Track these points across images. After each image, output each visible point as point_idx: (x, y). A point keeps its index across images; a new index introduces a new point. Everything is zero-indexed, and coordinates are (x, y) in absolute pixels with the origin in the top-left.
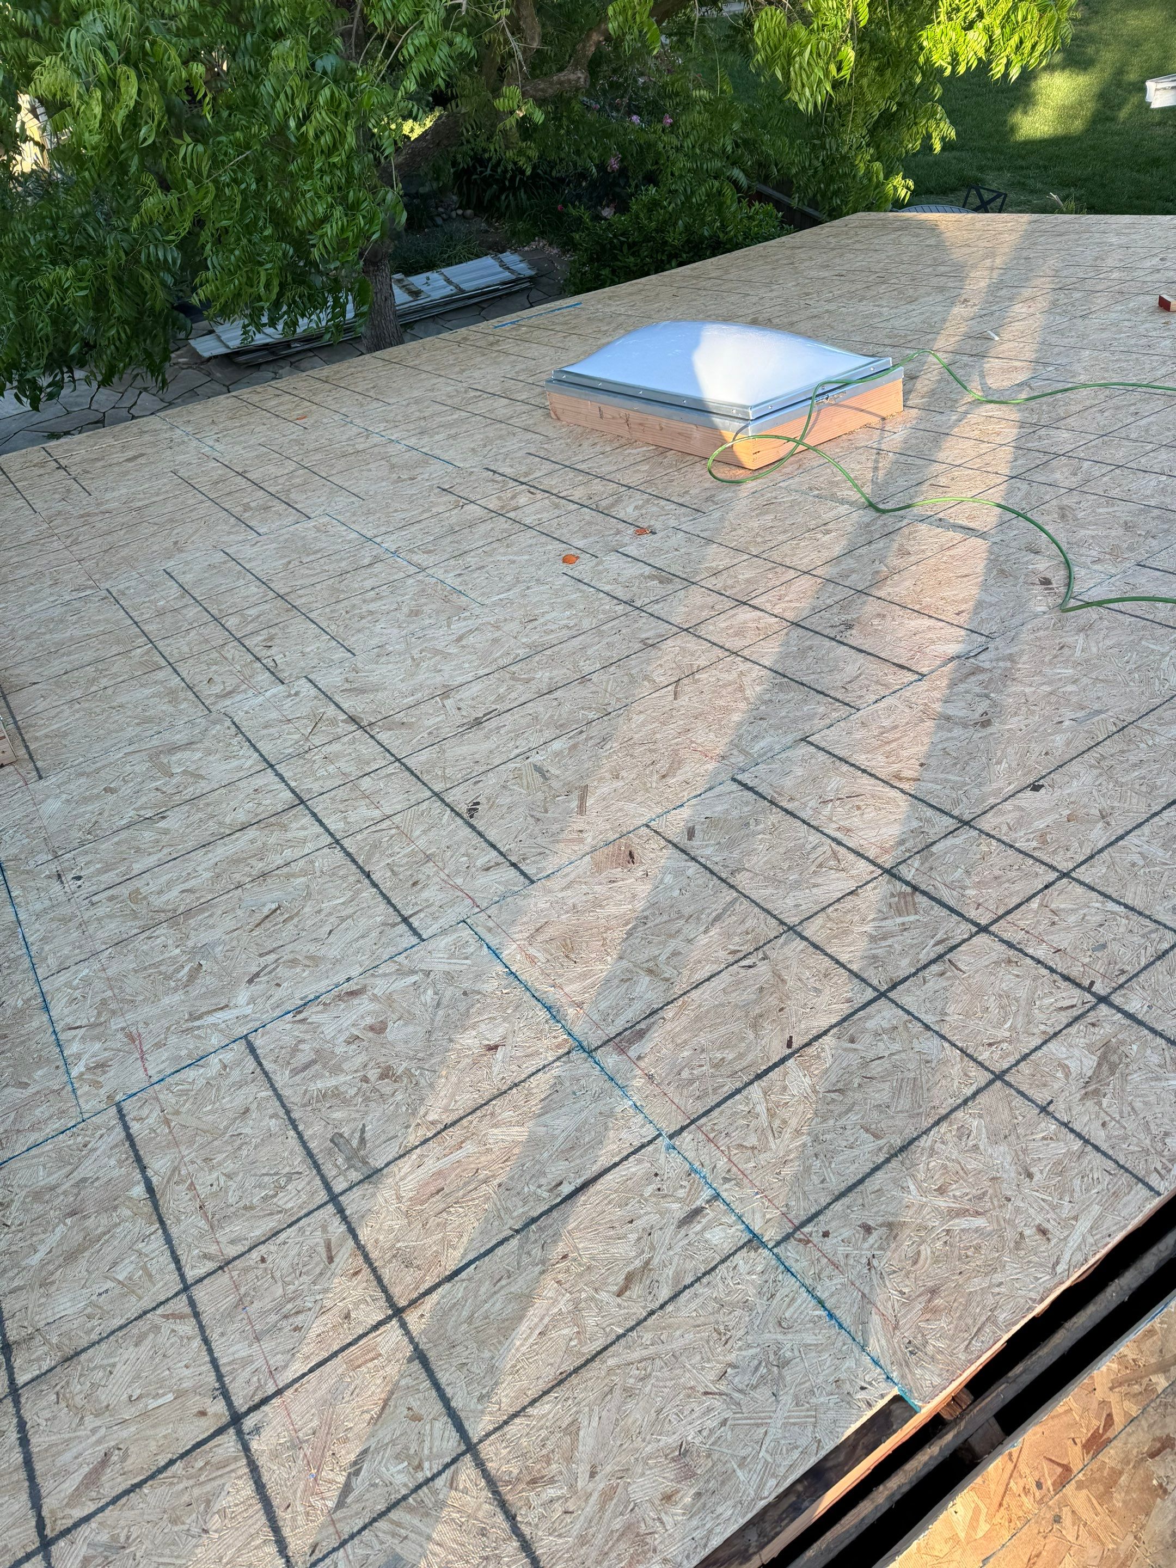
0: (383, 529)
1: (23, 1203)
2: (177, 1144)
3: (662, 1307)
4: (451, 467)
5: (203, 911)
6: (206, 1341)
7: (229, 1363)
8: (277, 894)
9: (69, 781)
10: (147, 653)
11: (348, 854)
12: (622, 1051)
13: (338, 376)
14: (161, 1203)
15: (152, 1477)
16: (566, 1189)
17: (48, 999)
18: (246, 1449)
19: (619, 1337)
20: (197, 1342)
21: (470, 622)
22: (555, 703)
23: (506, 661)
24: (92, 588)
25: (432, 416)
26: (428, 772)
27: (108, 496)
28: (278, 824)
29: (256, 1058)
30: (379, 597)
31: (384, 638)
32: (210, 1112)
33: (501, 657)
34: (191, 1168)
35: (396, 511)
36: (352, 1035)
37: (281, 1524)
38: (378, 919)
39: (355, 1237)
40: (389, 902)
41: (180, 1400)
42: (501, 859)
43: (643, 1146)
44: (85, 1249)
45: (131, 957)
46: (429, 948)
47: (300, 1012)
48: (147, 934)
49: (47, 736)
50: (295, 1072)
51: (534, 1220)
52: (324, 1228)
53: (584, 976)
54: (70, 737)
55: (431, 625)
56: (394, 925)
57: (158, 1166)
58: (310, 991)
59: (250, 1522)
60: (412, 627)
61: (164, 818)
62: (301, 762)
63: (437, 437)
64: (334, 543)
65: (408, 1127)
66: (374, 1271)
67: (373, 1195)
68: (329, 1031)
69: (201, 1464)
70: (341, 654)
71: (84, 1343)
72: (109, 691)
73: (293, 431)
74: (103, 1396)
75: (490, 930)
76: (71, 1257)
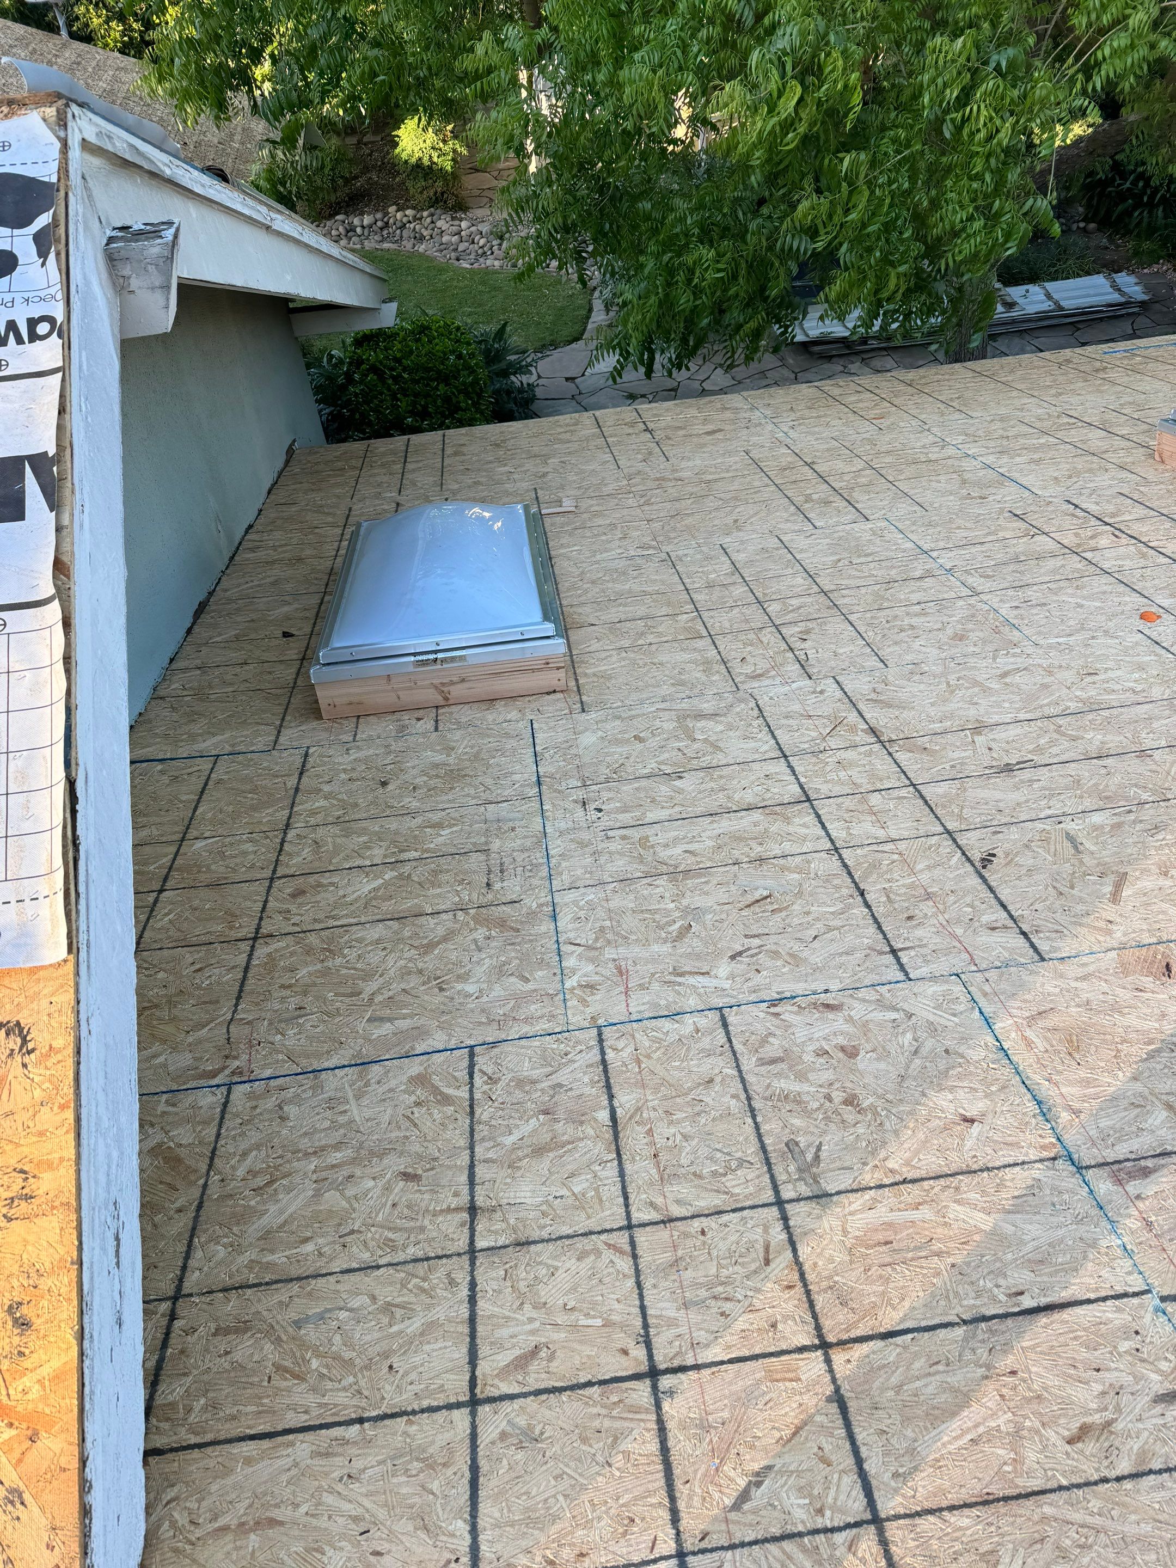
0: (942, 544)
1: (508, 1085)
2: (644, 1086)
3: (1118, 1479)
4: (1027, 493)
5: (701, 875)
6: (639, 1285)
7: (656, 1317)
8: (770, 883)
9: (606, 721)
10: (693, 619)
11: (845, 866)
12: (1119, 1182)
13: (923, 381)
14: (621, 1135)
15: (572, 1388)
16: (1028, 1302)
17: (557, 910)
18: (658, 1406)
19: (1061, 1488)
20: (631, 1283)
21: (1019, 660)
22: (1103, 771)
23: (1053, 711)
24: (654, 548)
25: (1016, 437)
26: (944, 807)
27: (684, 464)
28: (783, 815)
29: (728, 1033)
30: (923, 613)
31: (921, 656)
32: (678, 1068)
33: (1048, 705)
34: (652, 1114)
35: (959, 528)
36: (822, 1048)
37: (678, 1495)
38: (866, 941)
39: (795, 1251)
40: (879, 927)
41: (607, 1330)
42: (1010, 923)
43: (1125, 1295)
44: (551, 1150)
45: (632, 897)
46: (914, 990)
47: (775, 1005)
48: (649, 880)
49: (595, 675)
50: (762, 1062)
51: (985, 1319)
52: (766, 1229)
53: (1087, 1083)
54: (613, 681)
55: (974, 654)
56: (881, 953)
57: (625, 1100)
58: (789, 988)
59: (650, 1477)
60: (953, 651)
61: (681, 778)
62: (814, 760)
63: (1018, 459)
64: (887, 549)
65: (865, 1164)
66: (808, 1293)
67: (819, 1217)
68: (801, 1034)
69: (616, 1399)
70: (873, 662)
71: (536, 1235)
72: (654, 647)
73: (868, 430)
74: (543, 1293)
75: (985, 994)
76: (539, 1151)
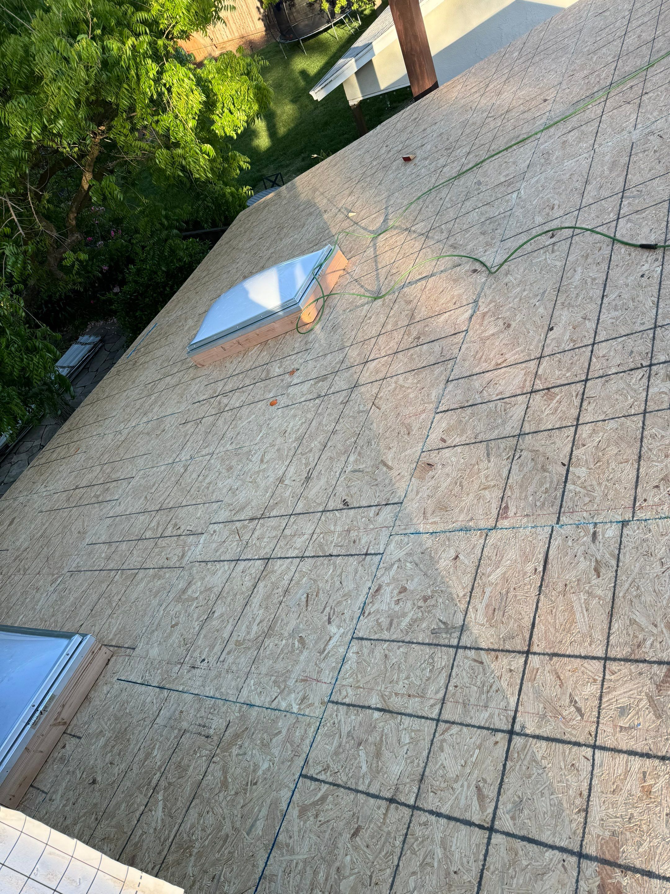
0: (174, 455)
1: (333, 760)
2: (372, 689)
5: (276, 622)
6: (467, 725)
7: (486, 722)
8: (301, 592)
10: (122, 574)
11: (313, 557)
12: (506, 517)
14: (391, 709)
15: (503, 775)
17: (249, 703)
18: (527, 735)
20: (465, 729)
22: (332, 448)
23: (292, 452)
26: (310, 508)
28: (269, 573)
29: (366, 639)
32: (371, 669)
34: (388, 690)
36: (395, 601)
38: (355, 563)
39: (481, 649)
40: (352, 555)
41: (482, 748)
42: (379, 507)
43: (551, 535)
44: (381, 748)
45: (266, 660)
46: (389, 553)
47: (364, 613)
48: (262, 648)
50: (389, 629)
51: (541, 586)
52: (466, 658)
53: (461, 511)
55: (243, 467)
56: (364, 560)
57: (374, 701)
58: (359, 604)
61: (214, 612)
62: (249, 549)
65: (456, 605)
66: (502, 651)
67: (472, 633)
68: (384, 607)
69: (516, 755)
70: (215, 505)
71: (421, 770)
74: (451, 775)
75: (405, 529)
76: (378, 755)
